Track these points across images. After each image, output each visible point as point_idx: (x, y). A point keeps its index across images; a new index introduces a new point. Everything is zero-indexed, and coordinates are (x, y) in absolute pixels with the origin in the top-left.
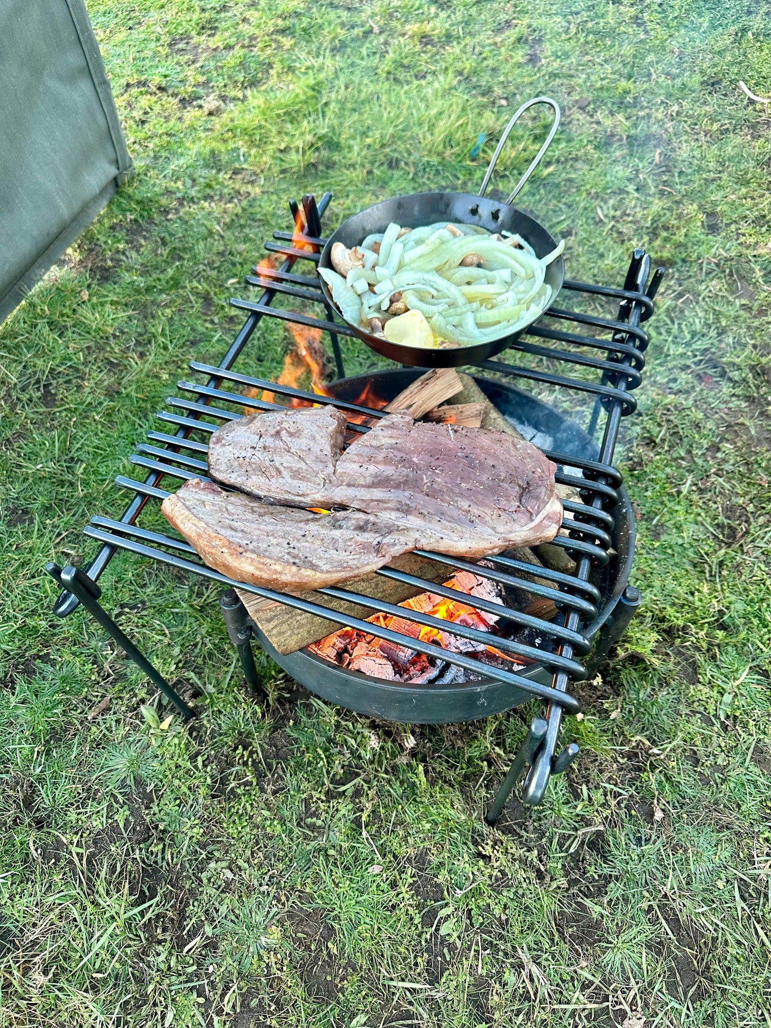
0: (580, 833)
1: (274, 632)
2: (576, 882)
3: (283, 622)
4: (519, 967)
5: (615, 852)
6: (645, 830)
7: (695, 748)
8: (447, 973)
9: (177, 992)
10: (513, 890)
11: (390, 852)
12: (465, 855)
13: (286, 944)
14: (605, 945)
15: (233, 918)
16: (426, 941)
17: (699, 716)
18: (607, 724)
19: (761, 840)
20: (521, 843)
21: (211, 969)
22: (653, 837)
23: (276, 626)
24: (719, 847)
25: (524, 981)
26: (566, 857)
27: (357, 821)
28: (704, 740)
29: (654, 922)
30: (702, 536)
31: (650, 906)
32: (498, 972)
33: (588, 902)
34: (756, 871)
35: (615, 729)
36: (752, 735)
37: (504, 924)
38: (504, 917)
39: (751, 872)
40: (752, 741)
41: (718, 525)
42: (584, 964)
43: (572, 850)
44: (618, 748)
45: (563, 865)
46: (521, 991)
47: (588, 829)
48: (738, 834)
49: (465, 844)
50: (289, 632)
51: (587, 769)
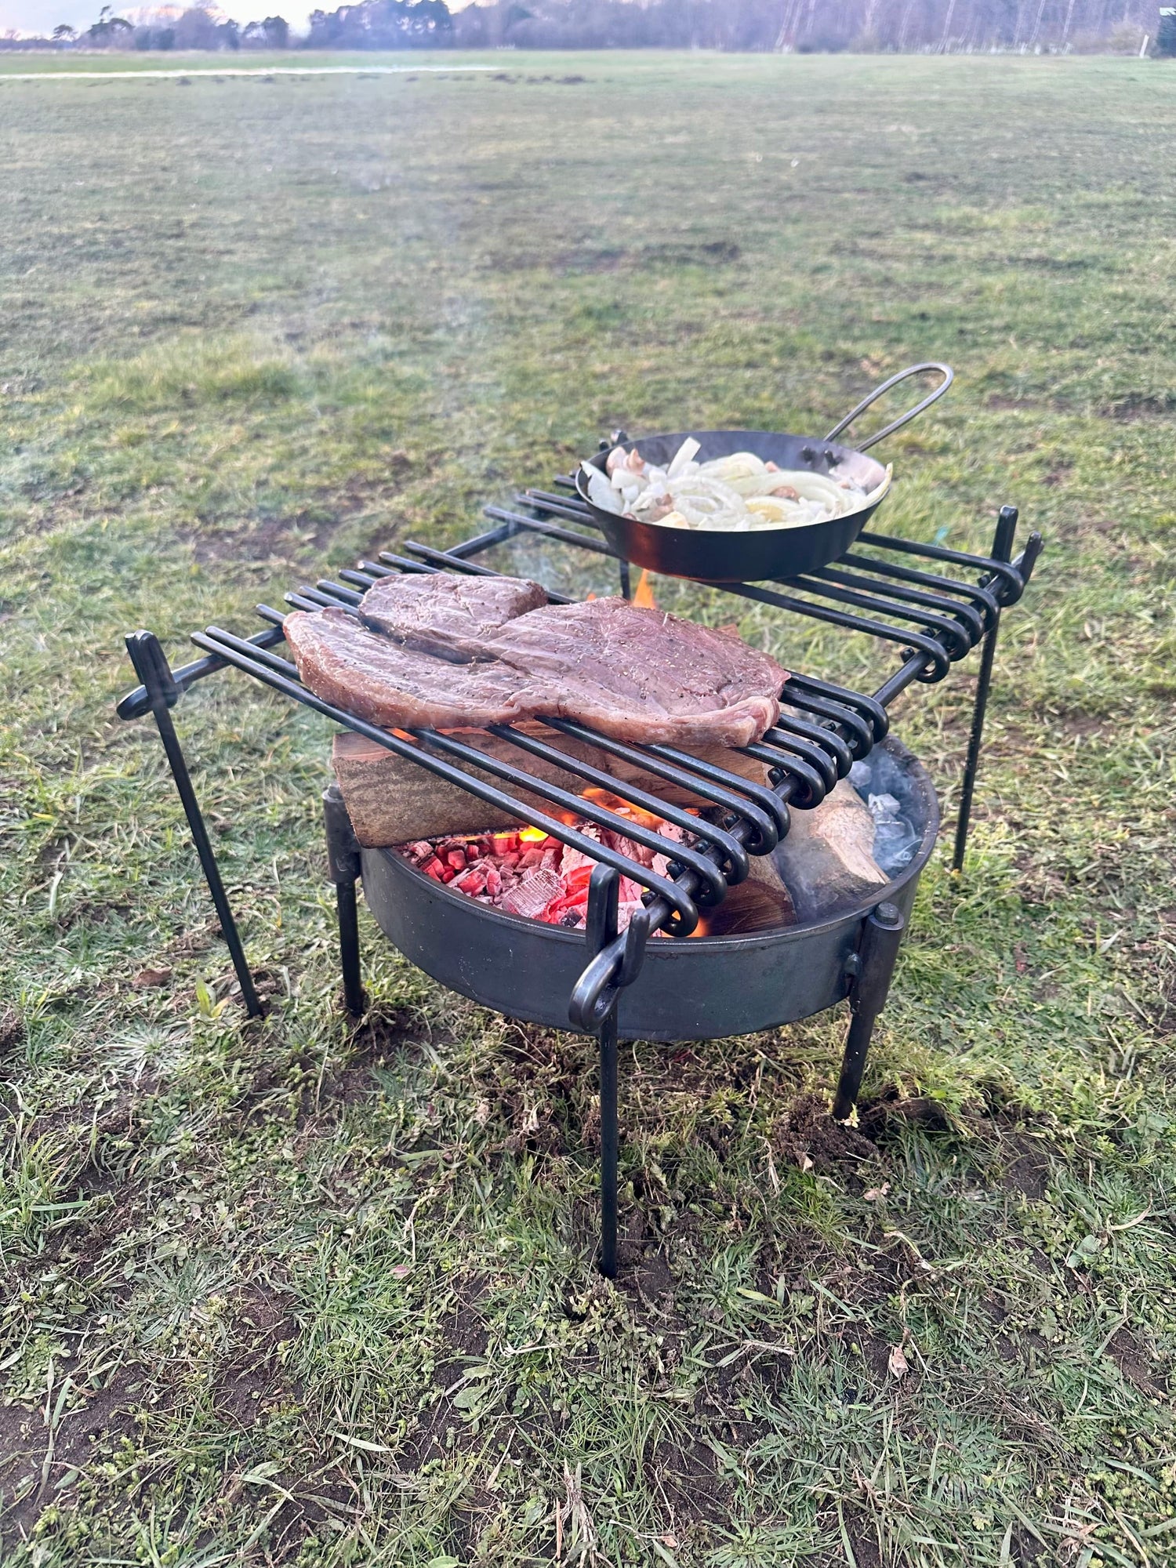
0: (749, 1343)
1: (355, 795)
2: (712, 1410)
3: (369, 786)
4: (557, 1496)
5: (798, 1392)
6: (867, 1382)
7: (1004, 1294)
8: (436, 1461)
9: (43, 1332)
10: (598, 1379)
11: (434, 1262)
12: (545, 1304)
13: (221, 1325)
14: (724, 1532)
15: (171, 1270)
16: (427, 1403)
17: (1027, 1250)
18: (854, 1204)
19: (1087, 1482)
20: (642, 1318)
21: (103, 1320)
22: (878, 1399)
23: (358, 788)
24: (1000, 1465)
25: (554, 1523)
26: (708, 1371)
27: (407, 1205)
28: (1026, 1286)
29: (828, 1526)
30: (1117, 1012)
31: (829, 1499)
32: (520, 1496)
33: (717, 1448)
34: (1061, 1530)
35: (869, 1217)
36: (1120, 1312)
37: (562, 1425)
38: (565, 1415)
39: (1049, 1526)
40: (1117, 1321)
41: (1150, 1006)
42: (671, 1541)
43: (725, 1362)
44: (864, 1245)
45: (700, 1382)
46: (543, 1536)
47: (765, 1346)
48: (1044, 1456)
49: (552, 1288)
50: (374, 806)
51: (799, 1260)
